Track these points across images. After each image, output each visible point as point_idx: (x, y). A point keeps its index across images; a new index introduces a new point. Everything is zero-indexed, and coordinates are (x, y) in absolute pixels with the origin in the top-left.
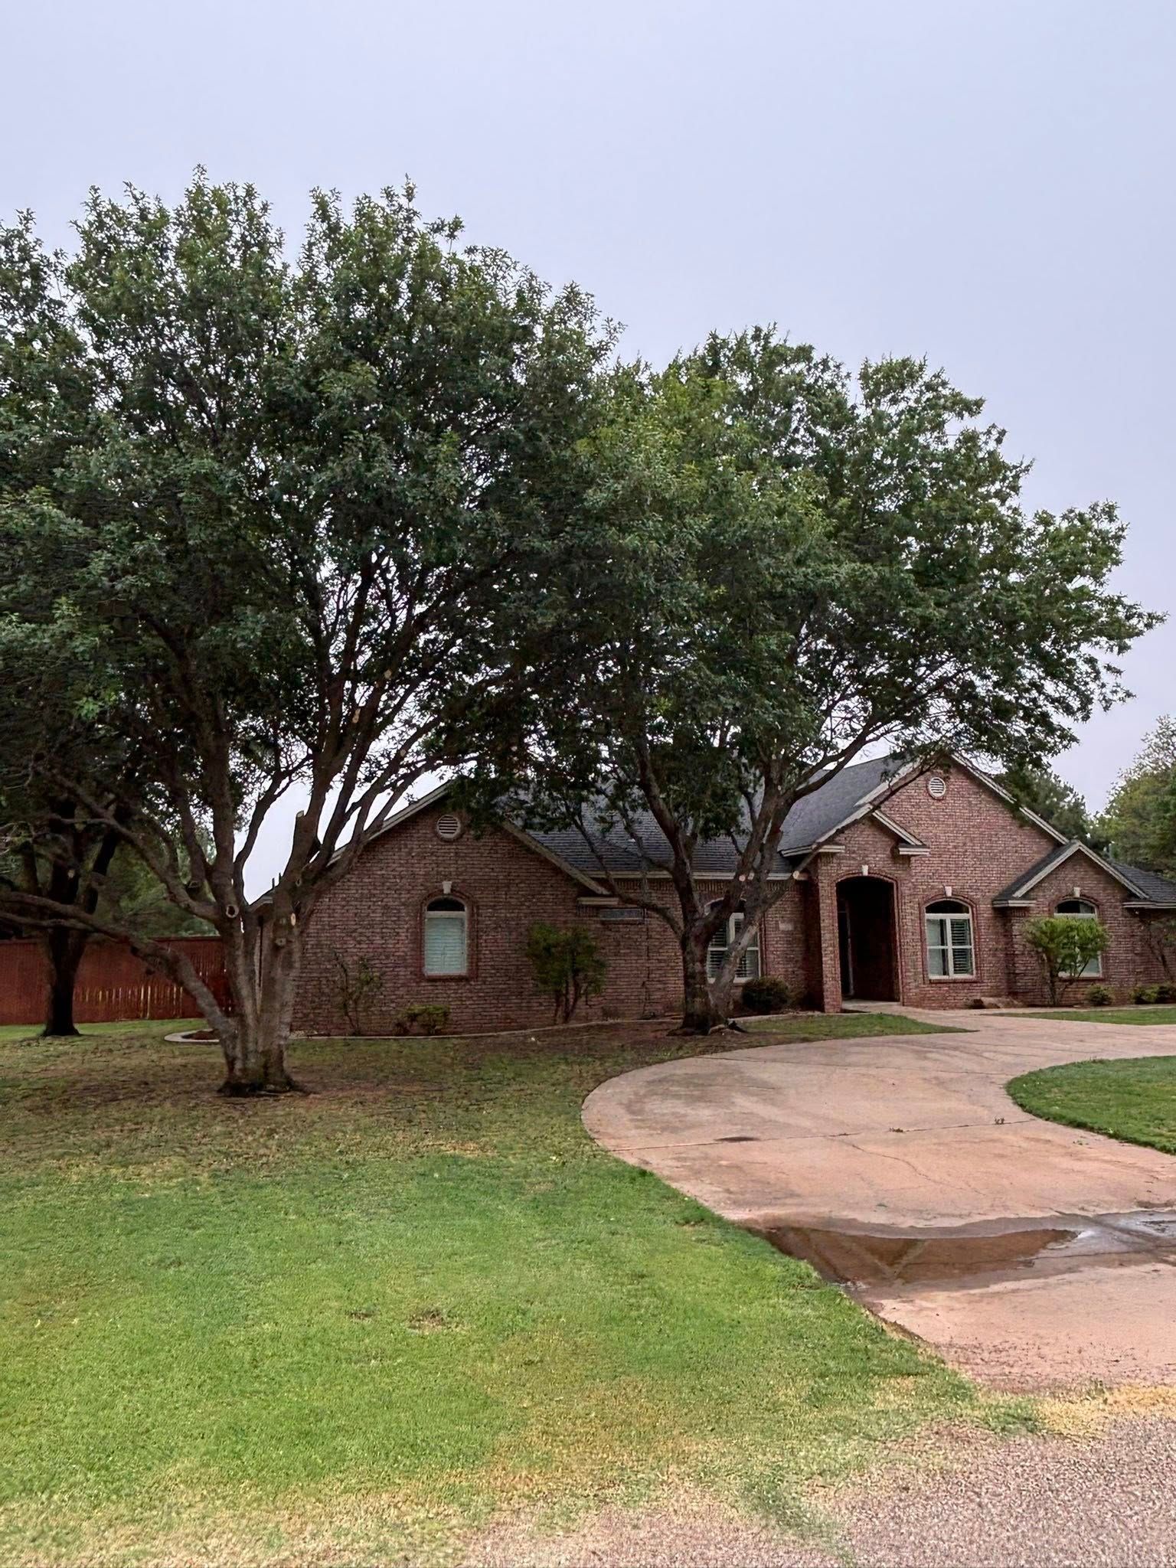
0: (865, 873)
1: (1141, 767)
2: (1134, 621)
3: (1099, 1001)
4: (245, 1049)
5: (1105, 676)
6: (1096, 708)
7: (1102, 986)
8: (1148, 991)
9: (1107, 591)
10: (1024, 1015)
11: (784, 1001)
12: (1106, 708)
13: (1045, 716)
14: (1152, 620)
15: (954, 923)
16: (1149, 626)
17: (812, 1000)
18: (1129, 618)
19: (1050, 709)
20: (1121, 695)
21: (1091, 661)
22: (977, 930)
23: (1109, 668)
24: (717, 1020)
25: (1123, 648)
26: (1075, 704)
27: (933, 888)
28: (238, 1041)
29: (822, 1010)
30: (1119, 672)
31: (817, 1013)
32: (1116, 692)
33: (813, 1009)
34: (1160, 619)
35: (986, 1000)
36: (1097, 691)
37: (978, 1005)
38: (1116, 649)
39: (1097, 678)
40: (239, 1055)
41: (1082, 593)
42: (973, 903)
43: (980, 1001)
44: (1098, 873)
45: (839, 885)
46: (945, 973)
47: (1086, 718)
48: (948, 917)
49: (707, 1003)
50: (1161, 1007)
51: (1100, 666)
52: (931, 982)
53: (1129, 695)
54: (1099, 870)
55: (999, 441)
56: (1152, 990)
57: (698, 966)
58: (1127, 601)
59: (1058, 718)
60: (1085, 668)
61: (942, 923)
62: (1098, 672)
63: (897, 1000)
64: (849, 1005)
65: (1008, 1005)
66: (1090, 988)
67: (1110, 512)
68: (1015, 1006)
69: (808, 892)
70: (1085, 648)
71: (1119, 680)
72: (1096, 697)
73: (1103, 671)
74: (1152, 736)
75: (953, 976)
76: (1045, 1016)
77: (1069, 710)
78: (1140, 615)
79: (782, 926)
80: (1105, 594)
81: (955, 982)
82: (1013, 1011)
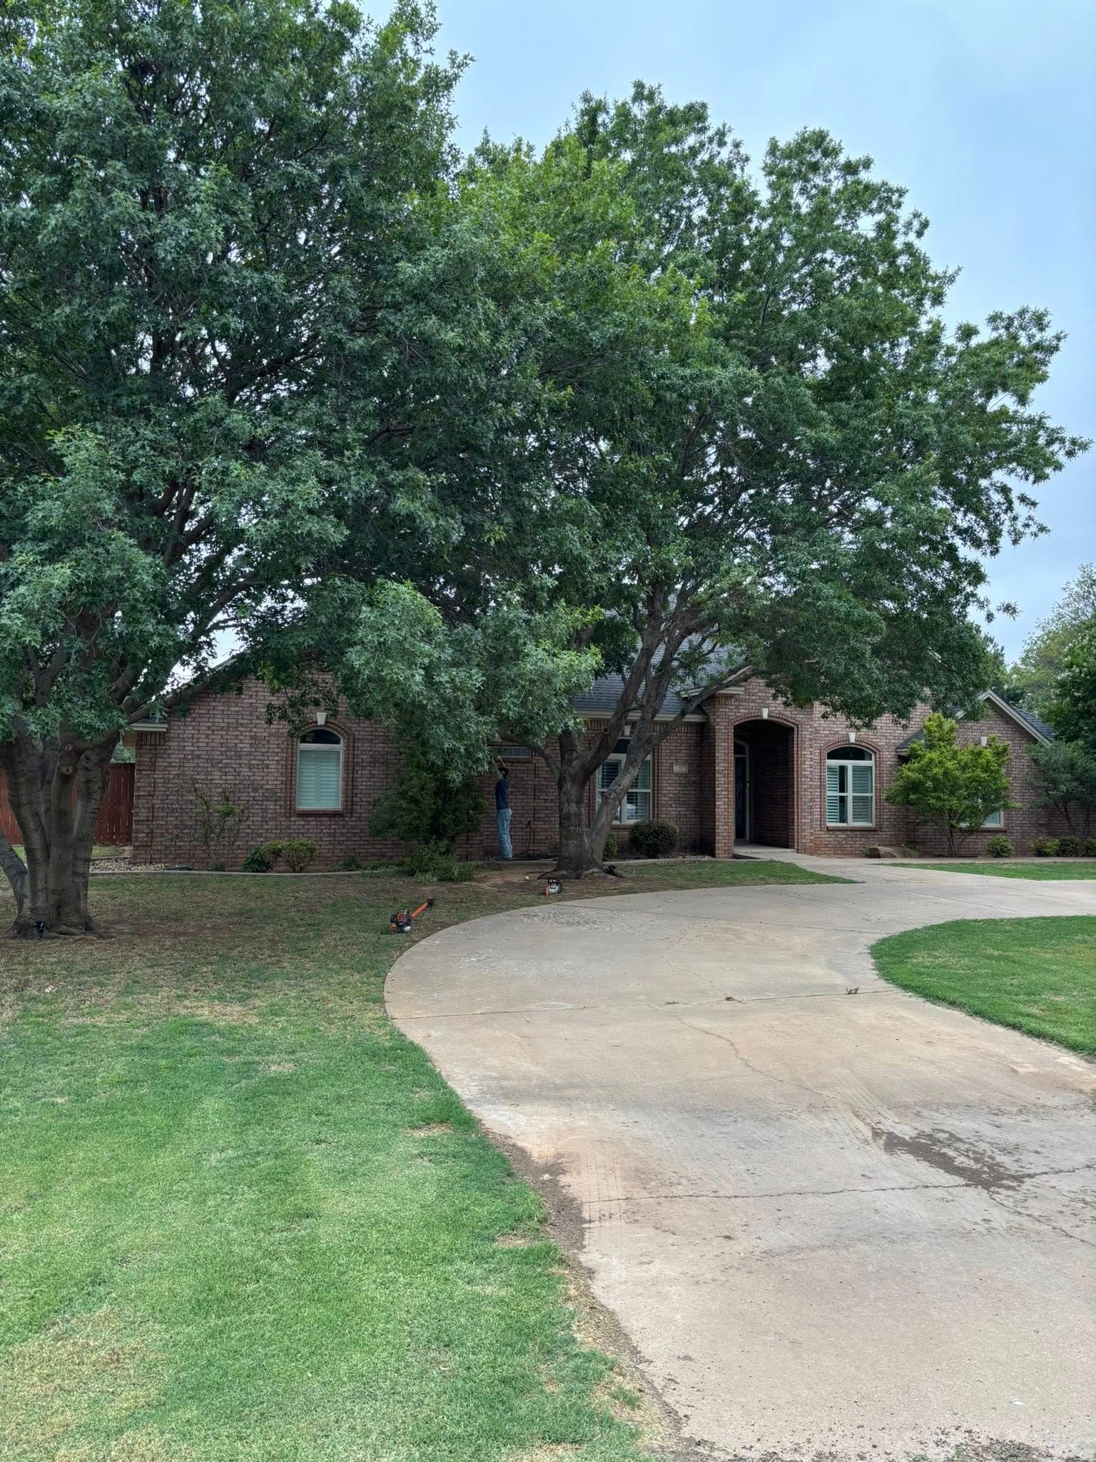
0: (765, 716)
1: (1060, 616)
2: (1056, 447)
3: (998, 852)
4: (34, 886)
5: (1018, 507)
6: (1005, 541)
7: (1001, 837)
8: (1049, 844)
9: (1029, 411)
10: (919, 866)
11: (672, 845)
12: (1015, 542)
13: (952, 549)
14: (1076, 447)
15: (855, 769)
16: (1070, 454)
17: (704, 845)
18: (1050, 443)
19: (957, 541)
20: (1034, 529)
21: (1005, 490)
22: (880, 778)
23: (1023, 499)
24: (592, 863)
25: (1040, 477)
26: (984, 535)
27: (837, 733)
28: (27, 877)
29: (713, 855)
30: (1034, 504)
31: (707, 858)
32: (1027, 525)
33: (703, 853)
34: (1084, 447)
35: (883, 849)
36: (1007, 523)
37: (874, 854)
38: (1032, 478)
39: (1010, 508)
40: (29, 894)
41: (1003, 414)
42: (876, 750)
43: (876, 850)
44: (1007, 723)
45: (736, 728)
46: (843, 819)
47: (995, 552)
48: (850, 764)
49: (581, 846)
50: (1059, 860)
51: (1014, 496)
52: (828, 829)
53: (1042, 529)
54: (1008, 720)
55: (920, 234)
56: (1053, 843)
57: (573, 808)
58: (1050, 424)
59: (966, 552)
60: (996, 497)
61: (843, 770)
62: (1010, 502)
63: (792, 847)
64: (741, 851)
65: (905, 855)
66: (990, 839)
67: (1039, 321)
68: (911, 856)
69: (703, 735)
70: (999, 476)
71: (1033, 513)
72: (1005, 528)
73: (1016, 503)
74: (1072, 586)
75: (851, 823)
76: (940, 867)
77: (977, 543)
78: (1062, 441)
79: (676, 769)
80: (1026, 415)
81: (853, 830)
82: (906, 861)
